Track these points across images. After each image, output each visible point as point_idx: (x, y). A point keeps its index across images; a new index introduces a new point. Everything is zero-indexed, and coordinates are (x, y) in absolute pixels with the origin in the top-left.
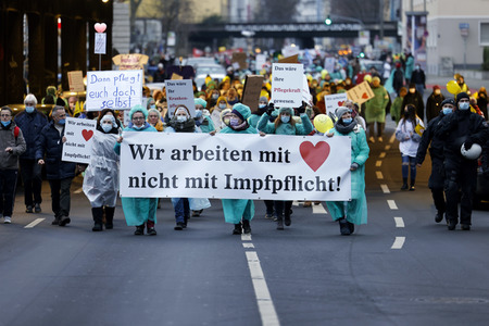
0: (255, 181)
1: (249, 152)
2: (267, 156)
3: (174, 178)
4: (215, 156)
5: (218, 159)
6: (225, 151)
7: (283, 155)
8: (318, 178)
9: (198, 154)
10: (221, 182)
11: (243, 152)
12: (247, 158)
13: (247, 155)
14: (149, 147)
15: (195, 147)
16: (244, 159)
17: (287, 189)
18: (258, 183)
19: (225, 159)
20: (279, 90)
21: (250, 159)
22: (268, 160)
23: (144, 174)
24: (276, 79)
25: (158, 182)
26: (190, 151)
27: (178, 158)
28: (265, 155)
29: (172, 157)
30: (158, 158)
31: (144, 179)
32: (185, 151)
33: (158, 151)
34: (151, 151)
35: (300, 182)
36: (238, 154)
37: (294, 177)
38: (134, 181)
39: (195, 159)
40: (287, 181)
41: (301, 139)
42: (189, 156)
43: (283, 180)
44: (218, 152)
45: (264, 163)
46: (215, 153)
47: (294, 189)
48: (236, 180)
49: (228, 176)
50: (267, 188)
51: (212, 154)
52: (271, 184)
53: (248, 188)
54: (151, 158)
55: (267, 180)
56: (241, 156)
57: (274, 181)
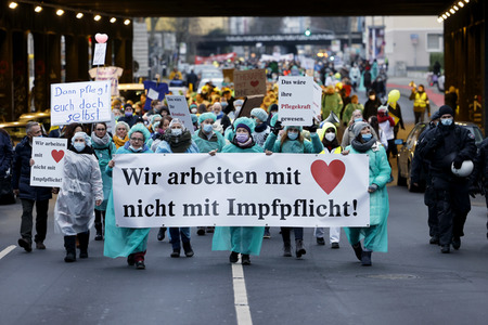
0: (261, 206)
1: (254, 174)
2: (273, 178)
3: (171, 205)
4: (216, 179)
5: (220, 182)
6: (227, 173)
7: (293, 177)
8: (331, 201)
9: (197, 178)
10: (223, 208)
11: (248, 174)
12: (251, 180)
13: (252, 177)
14: (144, 171)
15: (193, 169)
16: (248, 182)
17: (296, 214)
18: (264, 208)
19: (227, 182)
20: (287, 106)
21: (255, 182)
22: (275, 182)
23: (140, 201)
24: (284, 94)
25: (154, 210)
26: (188, 174)
27: (176, 182)
28: (272, 177)
29: (169, 182)
30: (154, 183)
31: (140, 207)
32: (183, 175)
33: (155, 175)
34: (147, 175)
35: (312, 207)
36: (242, 176)
37: (305, 201)
38: (129, 209)
39: (193, 182)
40: (296, 205)
41: (312, 158)
42: (188, 179)
43: (292, 204)
44: (219, 174)
45: (272, 186)
46: (216, 176)
47: (305, 214)
48: (240, 205)
49: (231, 201)
50: (275, 214)
51: (213, 176)
52: (279, 209)
53: (254, 214)
54: (147, 183)
55: (274, 205)
56: (245, 179)
57: (282, 206)
